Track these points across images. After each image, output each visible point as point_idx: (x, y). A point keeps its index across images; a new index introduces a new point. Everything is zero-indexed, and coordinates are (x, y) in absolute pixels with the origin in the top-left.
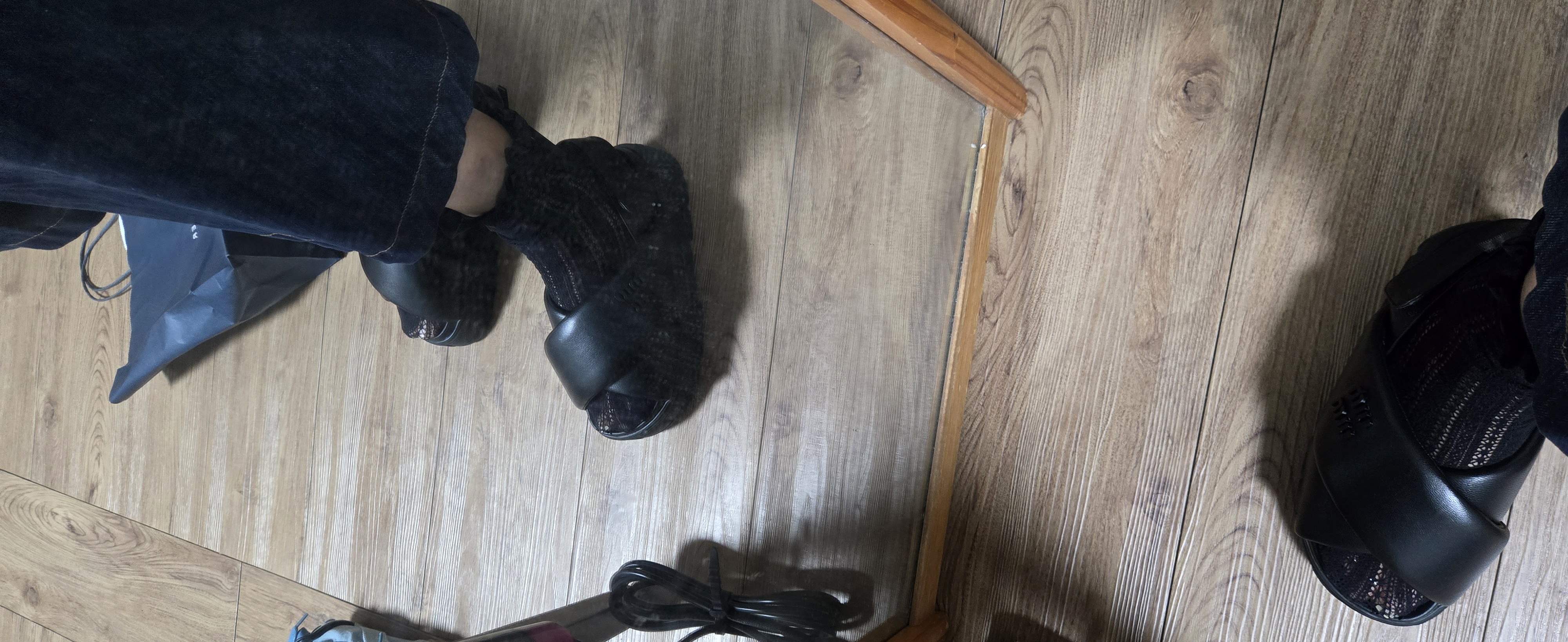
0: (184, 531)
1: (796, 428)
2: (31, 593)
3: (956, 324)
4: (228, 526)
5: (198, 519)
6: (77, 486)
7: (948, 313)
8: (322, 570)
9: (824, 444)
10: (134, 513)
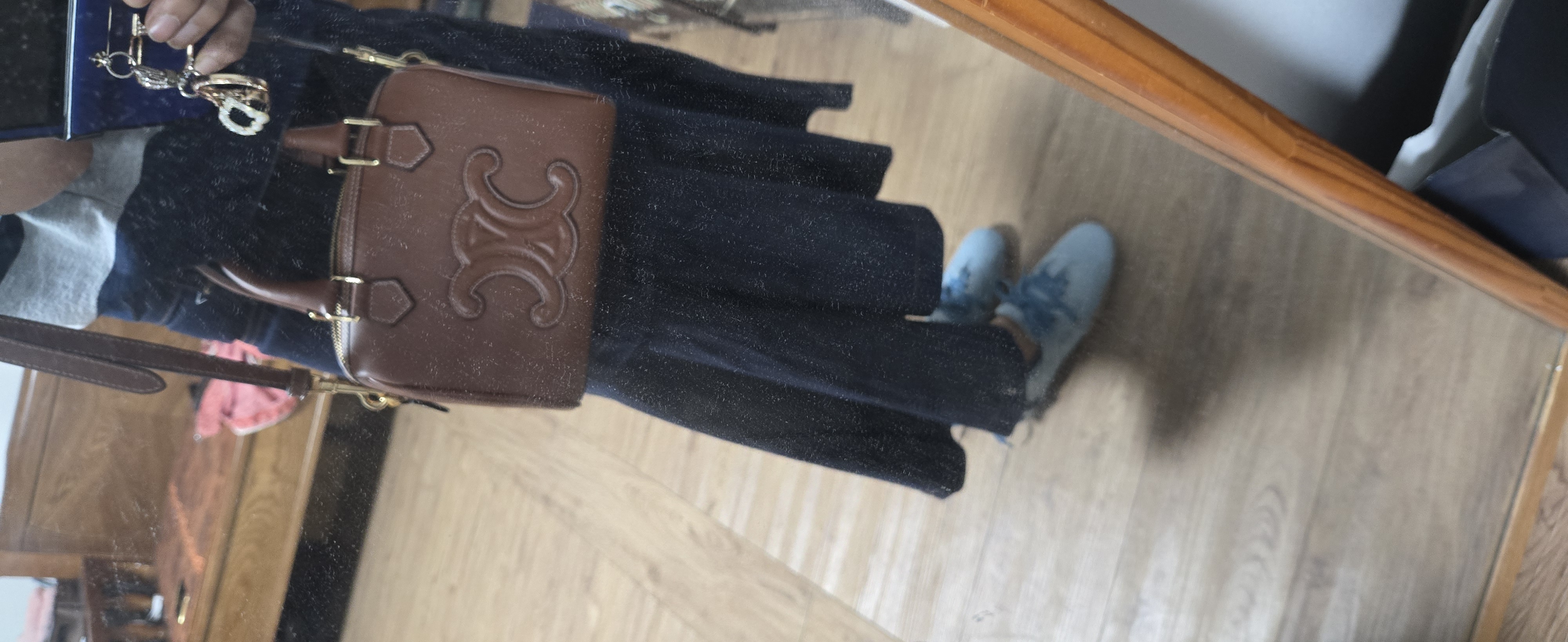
0: (774, 551)
1: (1329, 583)
2: (654, 573)
3: (1512, 522)
4: (810, 556)
5: (787, 545)
6: (701, 502)
7: (1504, 509)
8: (878, 608)
9: (1356, 602)
10: (739, 529)
